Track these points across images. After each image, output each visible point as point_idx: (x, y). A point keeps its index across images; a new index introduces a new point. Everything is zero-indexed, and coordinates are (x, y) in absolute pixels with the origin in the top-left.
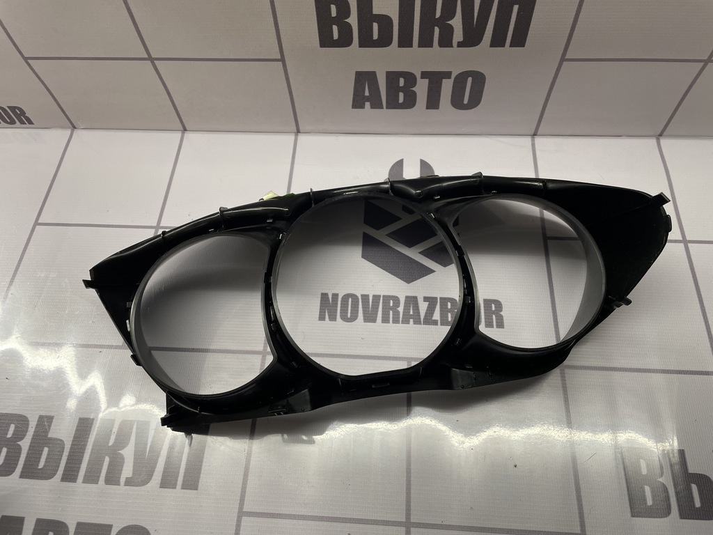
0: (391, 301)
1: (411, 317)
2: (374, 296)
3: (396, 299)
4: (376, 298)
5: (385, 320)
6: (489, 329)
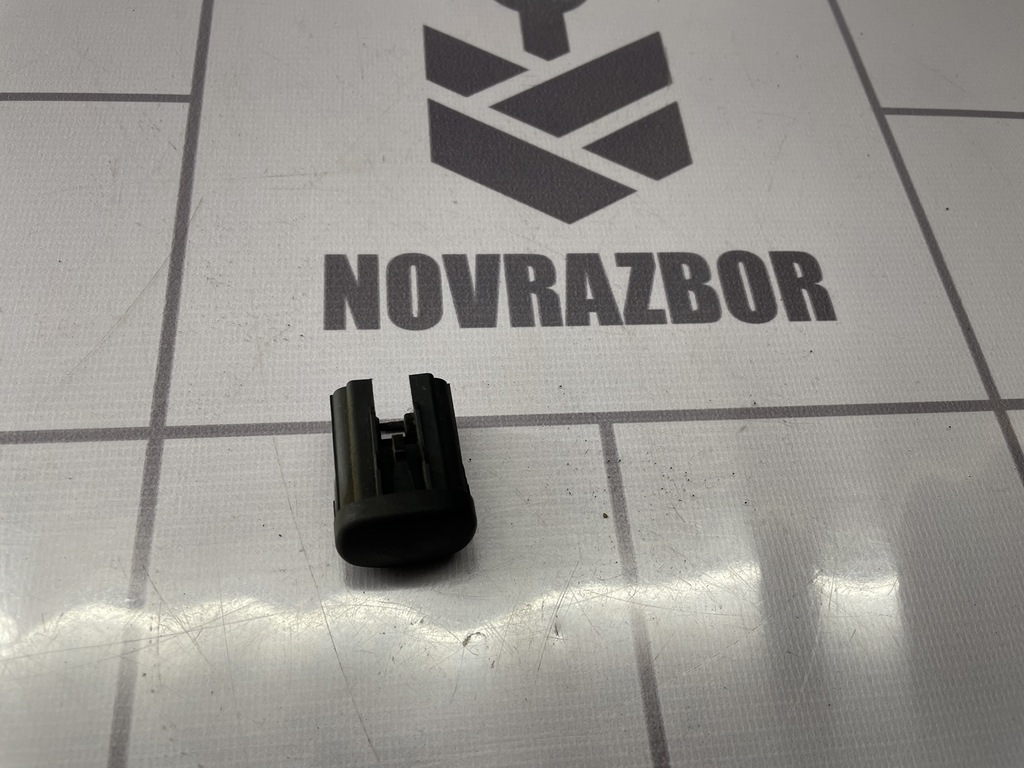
0: (531, 271)
1: (592, 306)
2: (480, 258)
3: (544, 265)
4: (487, 263)
5: (521, 318)
6: (799, 323)
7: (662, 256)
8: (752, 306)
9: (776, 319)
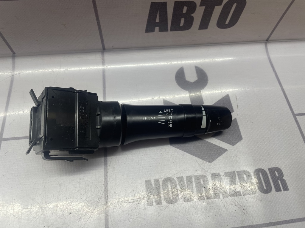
0: (202, 181)
2: (187, 177)
3: (205, 178)
6: (278, 192)
7: (238, 172)
8: (265, 188)
9: (272, 192)
